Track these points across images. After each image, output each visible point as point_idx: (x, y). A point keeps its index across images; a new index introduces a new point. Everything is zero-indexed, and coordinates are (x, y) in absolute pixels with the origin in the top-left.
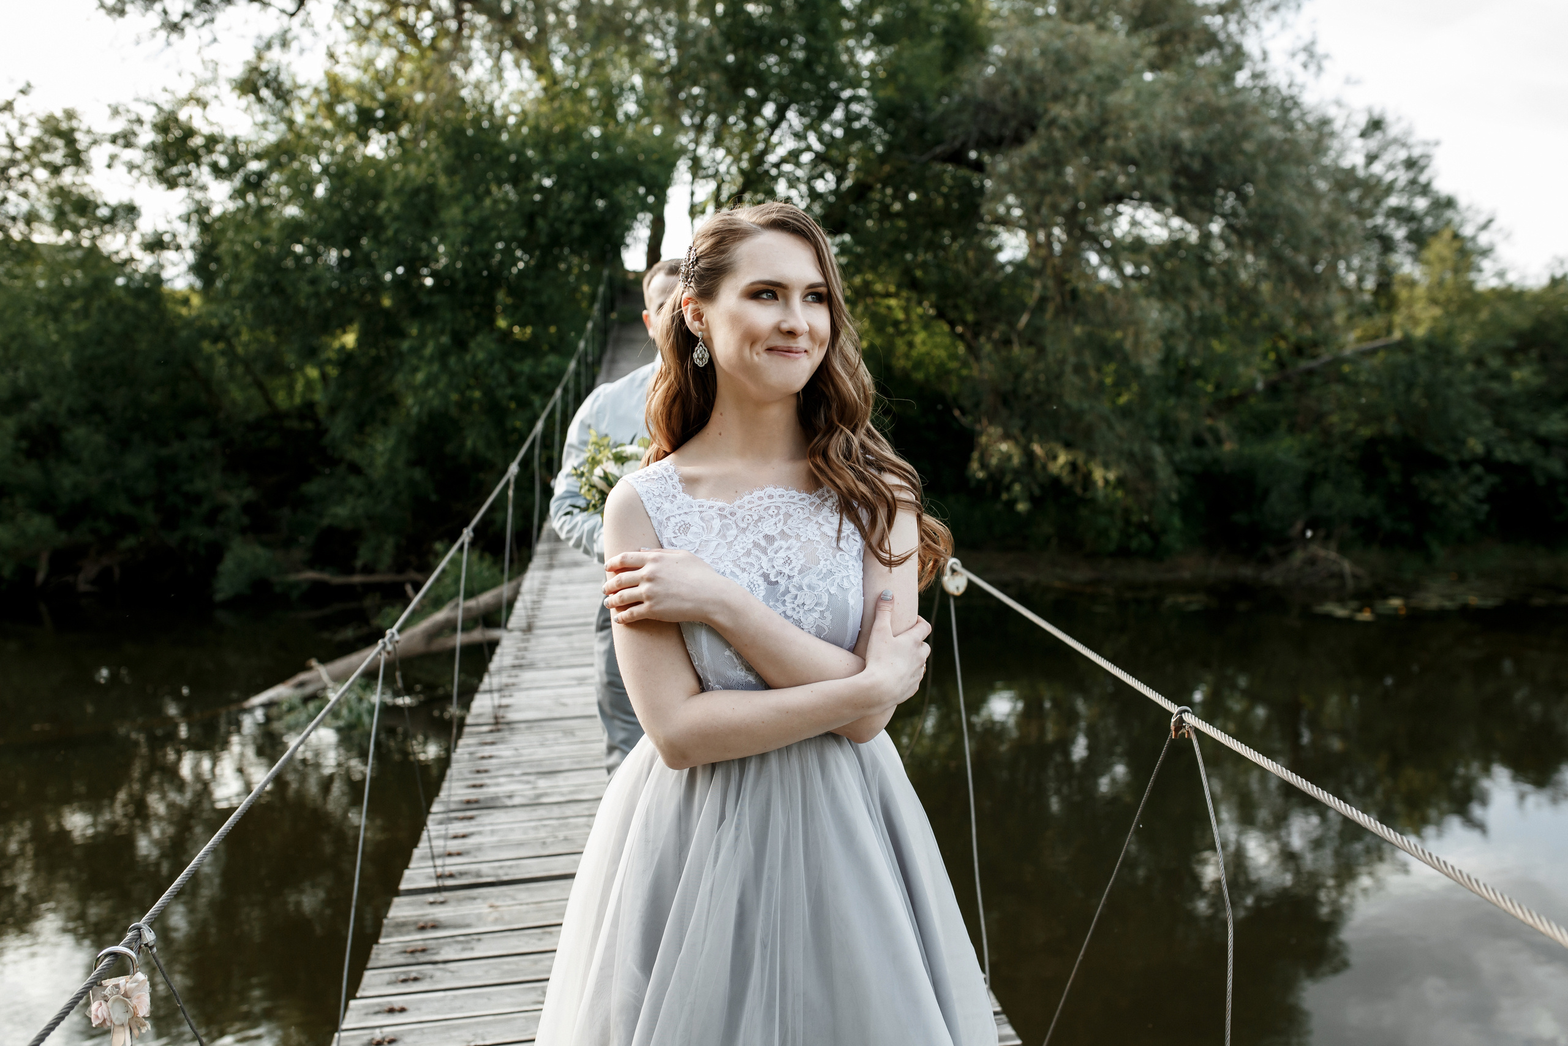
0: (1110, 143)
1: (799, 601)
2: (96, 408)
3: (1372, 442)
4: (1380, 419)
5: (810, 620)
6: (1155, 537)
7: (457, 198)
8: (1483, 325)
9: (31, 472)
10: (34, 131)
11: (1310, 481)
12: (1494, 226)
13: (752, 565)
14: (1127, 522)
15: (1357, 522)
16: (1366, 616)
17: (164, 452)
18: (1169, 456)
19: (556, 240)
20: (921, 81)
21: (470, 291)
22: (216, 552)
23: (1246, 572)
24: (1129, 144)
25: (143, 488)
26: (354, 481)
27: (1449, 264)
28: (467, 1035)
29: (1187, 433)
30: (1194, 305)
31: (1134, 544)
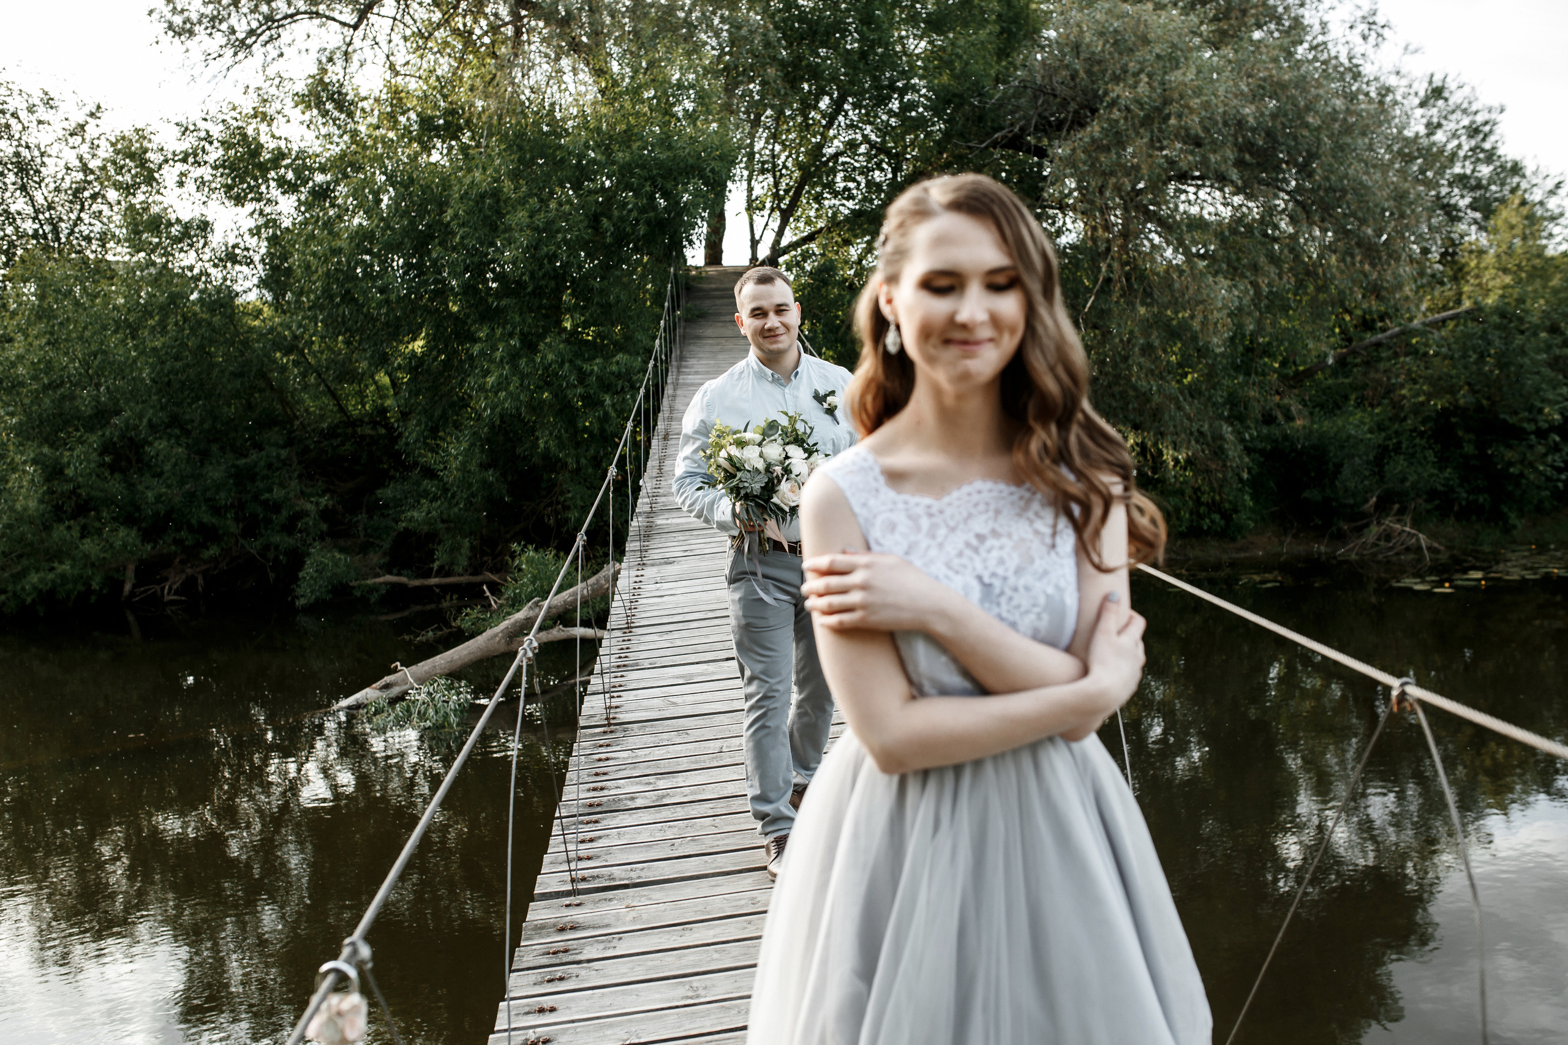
0: (1173, 121)
1: (1015, 602)
2: (175, 421)
3: (1444, 413)
4: (1452, 391)
5: (1027, 622)
6: (1226, 516)
7: (523, 202)
8: (1556, 291)
9: (115, 486)
10: (105, 151)
11: (1383, 455)
12: (1562, 192)
13: (964, 566)
14: (1198, 502)
15: (1432, 494)
16: (1446, 589)
17: (242, 462)
18: (1239, 434)
19: (621, 239)
20: (976, 66)
21: (538, 292)
22: (297, 559)
23: (1320, 548)
24: (1193, 122)
25: (223, 498)
26: (427, 484)
27: (1518, 231)
28: (621, 1033)
29: (1256, 411)
30: (1263, 282)
31: (1206, 524)
